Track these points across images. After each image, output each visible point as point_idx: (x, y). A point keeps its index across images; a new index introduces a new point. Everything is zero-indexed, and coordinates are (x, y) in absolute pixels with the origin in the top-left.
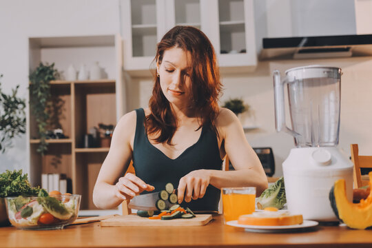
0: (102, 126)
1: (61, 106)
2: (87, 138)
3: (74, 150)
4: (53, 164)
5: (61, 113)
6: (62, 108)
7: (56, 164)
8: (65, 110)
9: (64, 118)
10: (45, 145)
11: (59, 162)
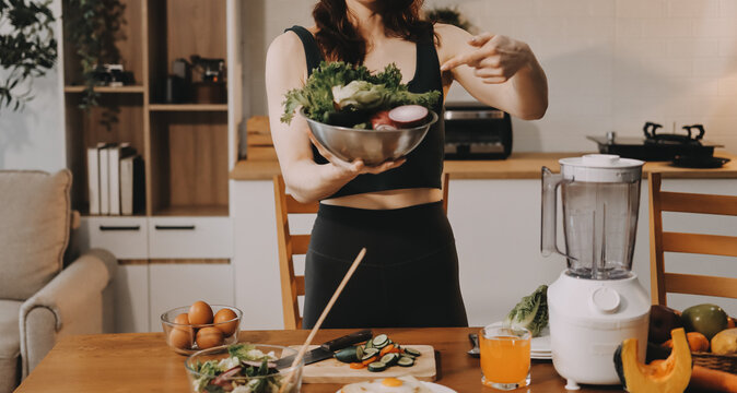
0: (197, 59)
1: (118, 14)
2: (169, 82)
3: (148, 107)
4: (103, 123)
5: (117, 28)
6: (120, 19)
7: (109, 122)
8: (125, 22)
9: (124, 38)
10: (93, 96)
11: (115, 120)
